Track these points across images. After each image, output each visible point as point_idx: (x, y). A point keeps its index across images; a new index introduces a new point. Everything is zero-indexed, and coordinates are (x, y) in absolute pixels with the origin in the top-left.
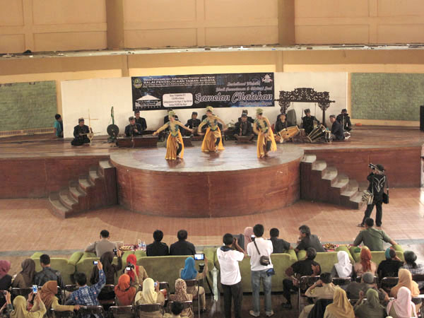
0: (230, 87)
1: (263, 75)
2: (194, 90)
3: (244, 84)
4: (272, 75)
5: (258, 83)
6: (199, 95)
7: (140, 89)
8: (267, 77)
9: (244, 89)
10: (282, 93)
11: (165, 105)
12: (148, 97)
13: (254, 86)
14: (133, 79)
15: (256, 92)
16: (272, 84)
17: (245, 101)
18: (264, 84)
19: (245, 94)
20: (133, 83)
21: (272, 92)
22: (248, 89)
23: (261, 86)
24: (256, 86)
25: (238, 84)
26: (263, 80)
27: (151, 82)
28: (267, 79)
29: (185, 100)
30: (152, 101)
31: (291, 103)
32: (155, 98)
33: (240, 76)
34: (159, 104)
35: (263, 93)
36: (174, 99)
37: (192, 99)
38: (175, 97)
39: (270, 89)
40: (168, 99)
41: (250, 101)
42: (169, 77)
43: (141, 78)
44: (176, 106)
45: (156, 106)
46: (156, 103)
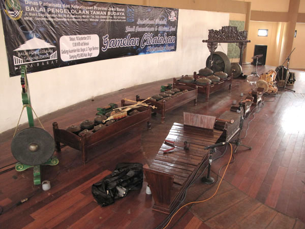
0: (140, 26)
3: (153, 22)
4: (177, 12)
5: (165, 22)
6: (106, 38)
7: (20, 22)
8: (173, 14)
9: (152, 29)
10: (211, 32)
12: (35, 43)
15: (163, 34)
17: (152, 45)
18: (169, 24)
19: (153, 37)
22: (156, 29)
23: (167, 26)
24: (163, 25)
25: (147, 21)
27: (38, 8)
28: (173, 17)
30: (43, 51)
31: (218, 44)
32: (48, 45)
35: (168, 34)
36: (75, 45)
41: (157, 45)
44: (78, 58)
45: (50, 61)
46: (50, 54)
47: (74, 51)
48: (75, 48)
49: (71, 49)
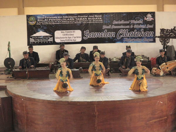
0: (116, 25)
1: (145, 14)
2: (83, 27)
3: (128, 22)
4: (153, 14)
5: (141, 21)
6: (87, 32)
7: (34, 26)
8: (149, 16)
9: (128, 27)
10: (162, 30)
11: (57, 41)
12: (41, 34)
13: (137, 24)
14: (28, 17)
15: (139, 30)
16: (153, 22)
17: (128, 38)
18: (146, 23)
19: (129, 32)
20: (27, 20)
21: (153, 30)
22: (132, 27)
23: (143, 24)
24: (139, 24)
25: (123, 22)
26: (145, 19)
27: (44, 19)
28: (149, 18)
29: (75, 36)
30: (45, 37)
31: (171, 39)
32: (48, 35)
33: (124, 15)
35: (145, 30)
36: (65, 35)
37: (81, 36)
38: (65, 33)
39: (152, 26)
40: (59, 35)
41: (134, 38)
42: (61, 15)
43: (35, 16)
44: (66, 42)
46: (48, 38)
49: (61, 37)
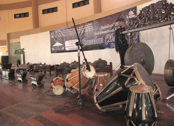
0: (103, 30)
2: (81, 36)
3: (112, 26)
4: (135, 10)
6: (84, 40)
9: (113, 30)
11: (67, 49)
12: (58, 44)
14: (51, 32)
19: (114, 36)
20: (50, 35)
25: (108, 26)
27: (59, 33)
28: (131, 15)
33: (109, 18)
34: (63, 48)
42: (68, 28)
43: (54, 32)
44: (72, 50)
45: (62, 50)
46: (62, 47)
47: (70, 46)
48: (71, 45)
49: (69, 46)
